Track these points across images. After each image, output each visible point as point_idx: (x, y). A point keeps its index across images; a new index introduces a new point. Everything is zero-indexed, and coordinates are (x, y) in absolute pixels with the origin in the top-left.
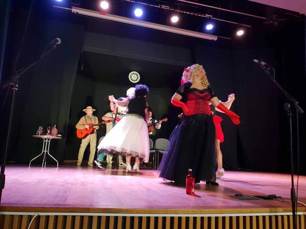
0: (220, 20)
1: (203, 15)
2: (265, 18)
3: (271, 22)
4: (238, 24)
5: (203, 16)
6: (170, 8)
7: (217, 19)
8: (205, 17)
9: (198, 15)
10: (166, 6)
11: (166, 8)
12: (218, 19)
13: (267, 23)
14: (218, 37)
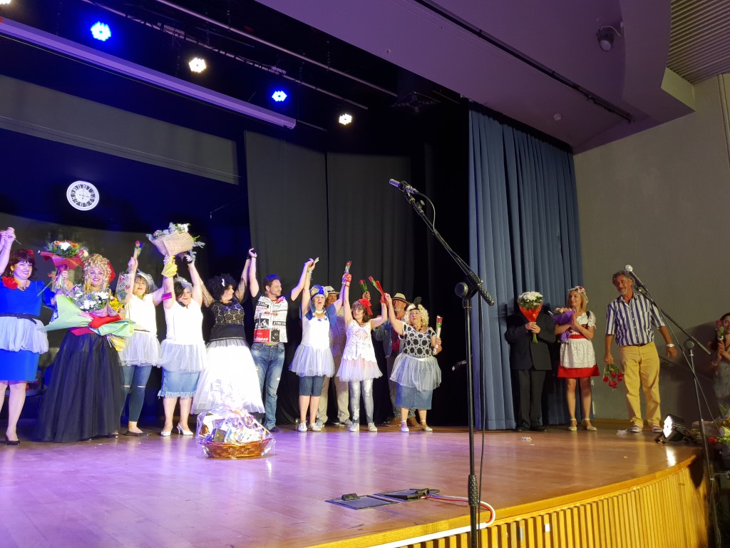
0: (303, 83)
1: (265, 67)
2: (396, 96)
3: (408, 104)
4: (341, 98)
5: (266, 69)
6: (185, 36)
7: (297, 81)
8: (272, 73)
9: (254, 63)
10: (177, 31)
11: (176, 35)
12: (299, 82)
13: (399, 105)
14: (297, 123)
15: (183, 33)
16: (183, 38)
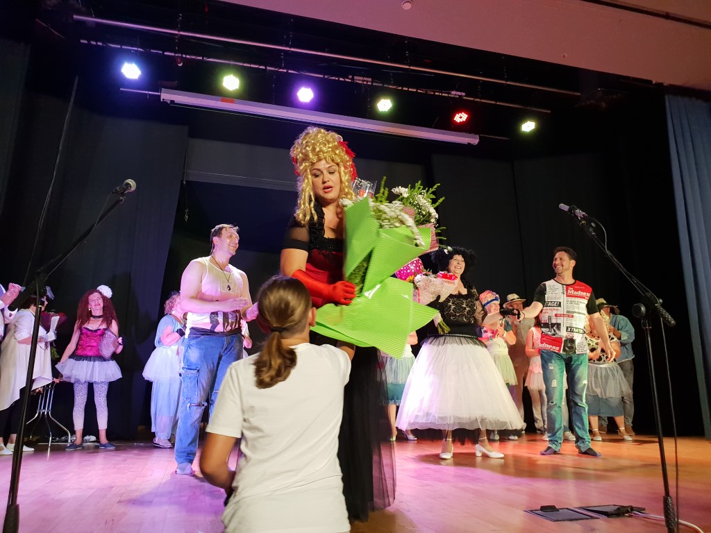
0: (482, 101)
1: (445, 93)
2: (579, 94)
3: (592, 101)
4: (522, 107)
5: (446, 95)
6: (372, 82)
7: (476, 100)
8: (450, 97)
9: (435, 92)
10: (365, 79)
11: (365, 83)
12: (479, 100)
13: (584, 104)
14: (480, 138)
15: (370, 80)
16: (370, 84)
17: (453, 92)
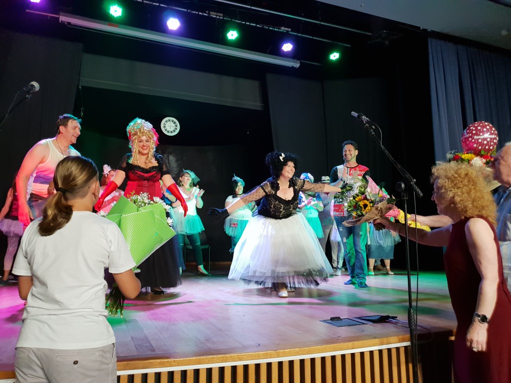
0: (303, 35)
2: (370, 34)
3: (380, 40)
4: (331, 41)
5: (277, 30)
6: (223, 17)
8: (280, 32)
9: (269, 27)
10: (218, 14)
11: (218, 17)
12: (300, 35)
13: (373, 41)
14: (301, 63)
17: (283, 28)
